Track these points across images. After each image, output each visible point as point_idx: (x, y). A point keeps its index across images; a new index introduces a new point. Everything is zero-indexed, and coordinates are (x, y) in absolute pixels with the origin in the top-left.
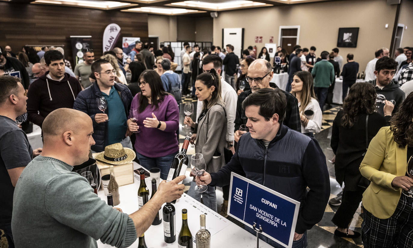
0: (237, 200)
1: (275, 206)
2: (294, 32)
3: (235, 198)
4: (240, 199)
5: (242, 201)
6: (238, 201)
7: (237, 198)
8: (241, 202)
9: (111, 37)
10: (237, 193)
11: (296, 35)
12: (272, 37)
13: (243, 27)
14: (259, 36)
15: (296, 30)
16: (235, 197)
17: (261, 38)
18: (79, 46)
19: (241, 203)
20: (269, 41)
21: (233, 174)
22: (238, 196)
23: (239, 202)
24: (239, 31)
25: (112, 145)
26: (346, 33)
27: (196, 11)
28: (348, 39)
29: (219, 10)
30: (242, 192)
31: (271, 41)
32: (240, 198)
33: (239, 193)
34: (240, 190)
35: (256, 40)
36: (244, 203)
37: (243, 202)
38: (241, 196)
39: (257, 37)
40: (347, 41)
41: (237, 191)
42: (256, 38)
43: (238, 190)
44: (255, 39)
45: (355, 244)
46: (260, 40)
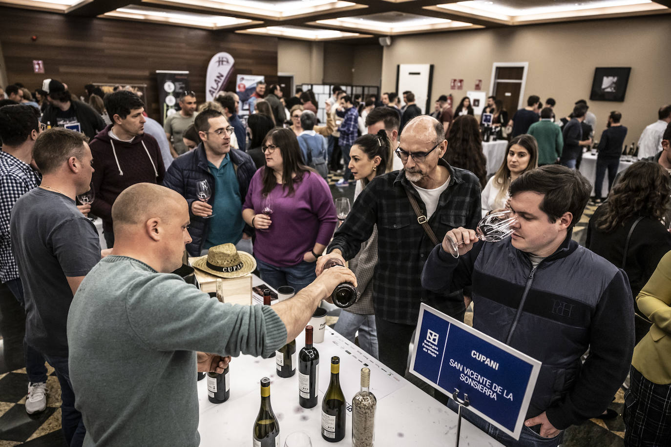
0: (428, 349)
1: (495, 365)
2: (517, 72)
3: (425, 346)
4: (434, 349)
5: (436, 352)
6: (429, 352)
7: (427, 347)
8: (435, 354)
9: (219, 73)
10: (429, 338)
11: (521, 78)
12: (480, 81)
13: (432, 63)
14: (458, 78)
15: (520, 70)
16: (426, 344)
17: (461, 81)
18: (169, 87)
19: (435, 356)
20: (474, 87)
21: (424, 307)
22: (429, 344)
23: (432, 354)
24: (425, 70)
25: (220, 245)
26: (608, 76)
27: (357, 35)
28: (610, 87)
29: (393, 34)
30: (437, 338)
31: (478, 87)
32: (433, 347)
33: (432, 338)
34: (434, 333)
35: (452, 84)
36: (439, 356)
37: (438, 353)
38: (436, 343)
39: (455, 80)
40: (609, 90)
41: (429, 334)
42: (453, 81)
43: (431, 334)
44: (451, 82)
45: (608, 429)
46: (459, 84)
